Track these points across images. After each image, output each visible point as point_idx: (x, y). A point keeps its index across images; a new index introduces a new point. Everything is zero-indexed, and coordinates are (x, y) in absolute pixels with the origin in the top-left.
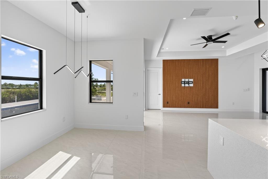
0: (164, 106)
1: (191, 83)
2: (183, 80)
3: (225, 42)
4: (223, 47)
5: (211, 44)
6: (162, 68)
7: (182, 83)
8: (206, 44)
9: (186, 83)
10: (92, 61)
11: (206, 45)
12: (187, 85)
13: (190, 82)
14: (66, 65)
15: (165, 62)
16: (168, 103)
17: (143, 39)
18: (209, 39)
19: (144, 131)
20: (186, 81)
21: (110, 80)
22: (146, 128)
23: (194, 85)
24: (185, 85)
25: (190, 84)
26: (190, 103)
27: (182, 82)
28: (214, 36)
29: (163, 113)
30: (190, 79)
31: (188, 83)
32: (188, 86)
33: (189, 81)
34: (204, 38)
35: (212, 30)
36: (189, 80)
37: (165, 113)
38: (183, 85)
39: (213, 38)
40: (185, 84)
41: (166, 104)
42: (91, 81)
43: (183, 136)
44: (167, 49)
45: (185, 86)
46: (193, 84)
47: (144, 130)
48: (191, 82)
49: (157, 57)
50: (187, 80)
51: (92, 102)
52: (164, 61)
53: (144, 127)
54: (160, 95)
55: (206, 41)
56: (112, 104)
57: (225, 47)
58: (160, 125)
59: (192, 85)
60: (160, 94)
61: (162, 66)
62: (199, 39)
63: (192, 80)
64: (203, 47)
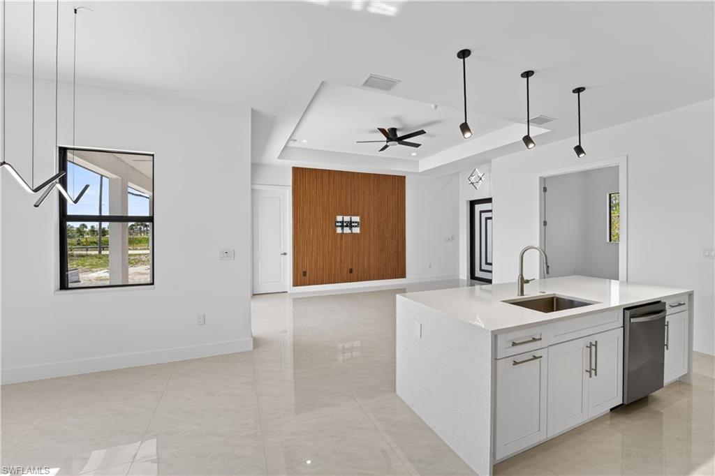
0: (296, 284)
1: (356, 226)
2: (339, 218)
3: (417, 145)
4: (414, 154)
5: (395, 147)
6: (291, 188)
7: (337, 224)
8: (385, 143)
9: (345, 224)
10: (68, 151)
11: (386, 147)
12: (347, 230)
13: (353, 222)
14: (4, 163)
15: (299, 174)
16: (305, 274)
17: (250, 110)
18: (391, 135)
19: (252, 348)
20: (345, 220)
21: (125, 215)
22: (257, 342)
23: (361, 230)
24: (342, 229)
25: (353, 228)
26: (354, 271)
27: (338, 222)
28: (400, 130)
29: (294, 299)
30: (354, 215)
31: (350, 224)
32: (350, 231)
33: (353, 220)
34: (382, 131)
35: (397, 119)
36: (351, 218)
37: (297, 301)
38: (339, 230)
39: (399, 134)
40: (342, 226)
41: (301, 278)
42: (64, 217)
43: (340, 346)
44: (305, 141)
45: (343, 233)
46: (359, 228)
47: (254, 348)
48: (356, 222)
49: (279, 158)
50: (347, 219)
51: (69, 287)
52: (296, 170)
53: (252, 339)
54: (285, 256)
55: (385, 139)
56: (152, 286)
57: (417, 155)
58: (285, 331)
59: (356, 230)
60: (285, 254)
61: (290, 182)
62: (374, 132)
63: (356, 219)
64: (382, 150)
